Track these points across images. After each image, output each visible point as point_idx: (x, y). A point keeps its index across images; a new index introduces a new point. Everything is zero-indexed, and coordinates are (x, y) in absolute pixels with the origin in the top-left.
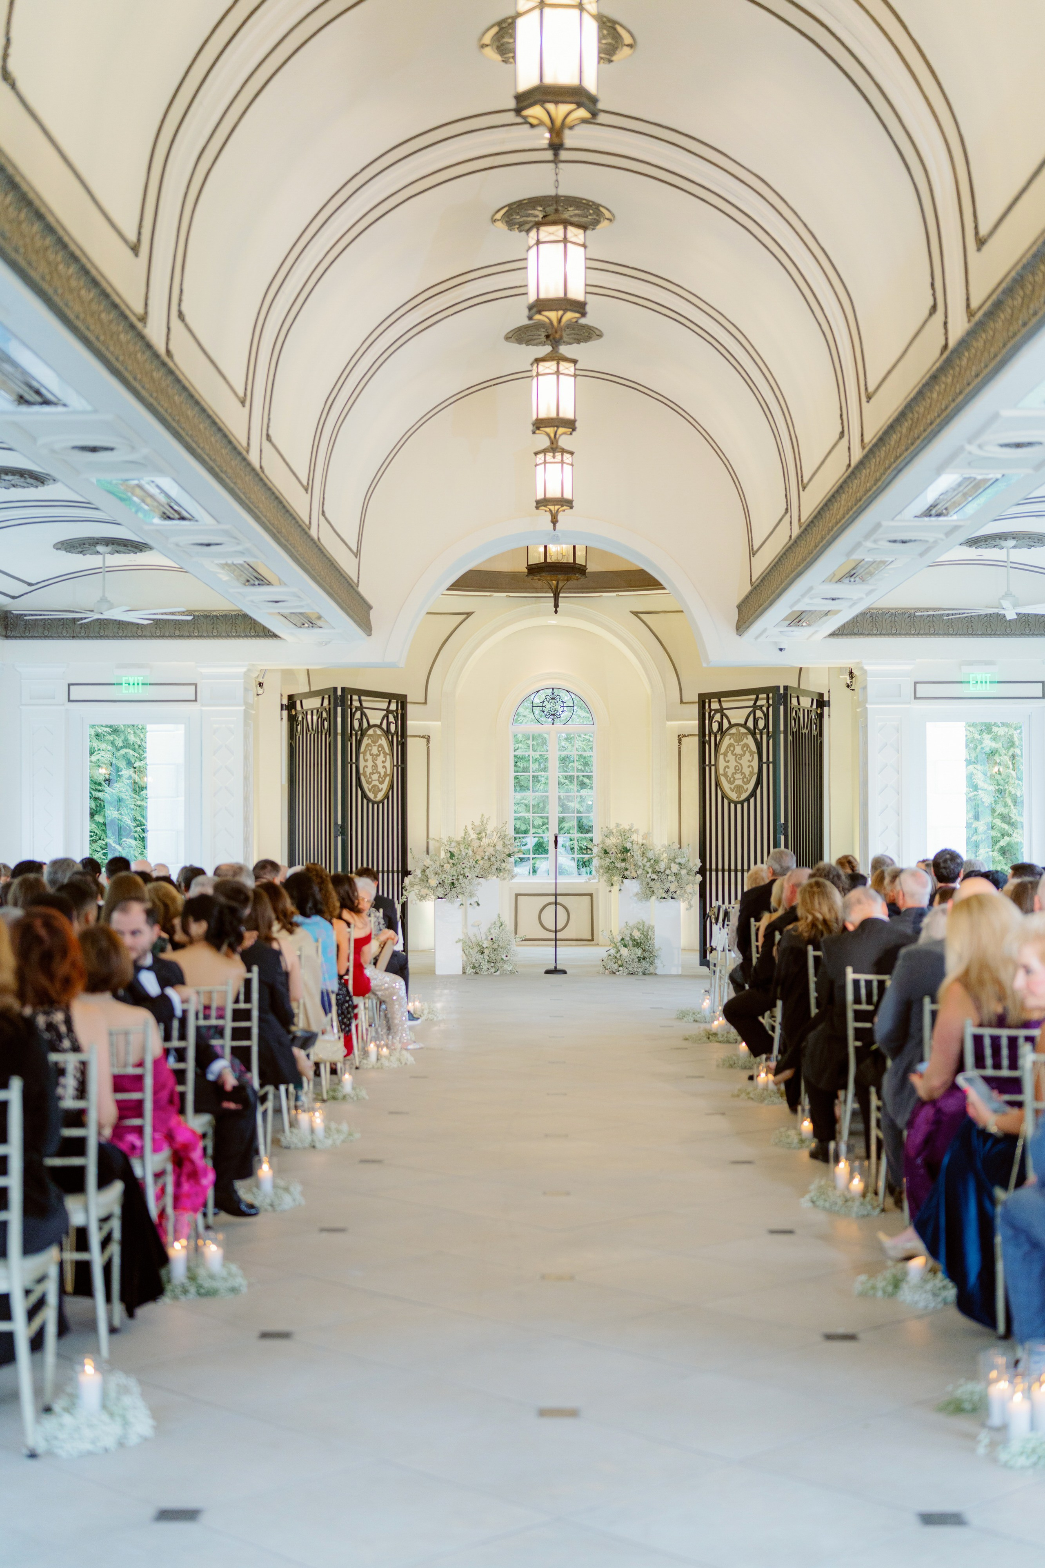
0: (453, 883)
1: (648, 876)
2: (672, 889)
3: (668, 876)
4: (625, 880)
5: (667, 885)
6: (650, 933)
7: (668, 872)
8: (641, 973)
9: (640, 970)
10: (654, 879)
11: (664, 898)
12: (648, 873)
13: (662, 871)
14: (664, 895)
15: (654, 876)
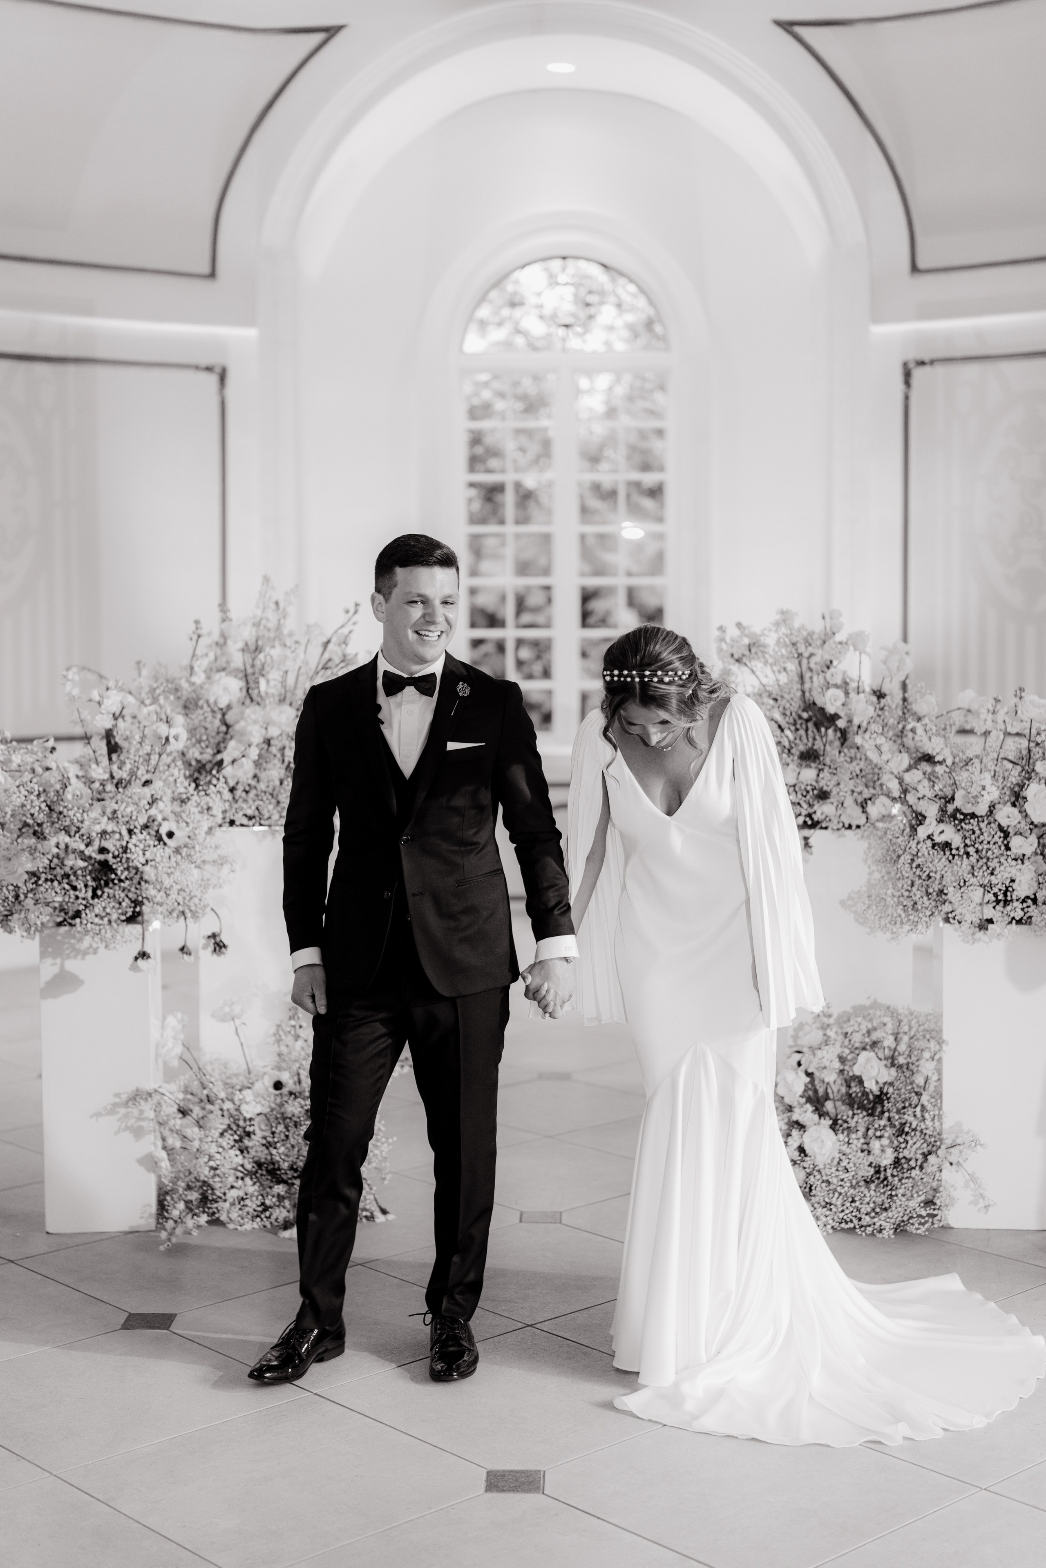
0: (105, 867)
1: (923, 832)
2: (1022, 889)
3: (1006, 834)
4: (816, 836)
5: (1006, 871)
6: (927, 1068)
7: (1007, 815)
8: (888, 1233)
9: (886, 1222)
10: (947, 845)
11: (990, 921)
12: (920, 818)
13: (982, 809)
14: (989, 913)
15: (949, 834)
